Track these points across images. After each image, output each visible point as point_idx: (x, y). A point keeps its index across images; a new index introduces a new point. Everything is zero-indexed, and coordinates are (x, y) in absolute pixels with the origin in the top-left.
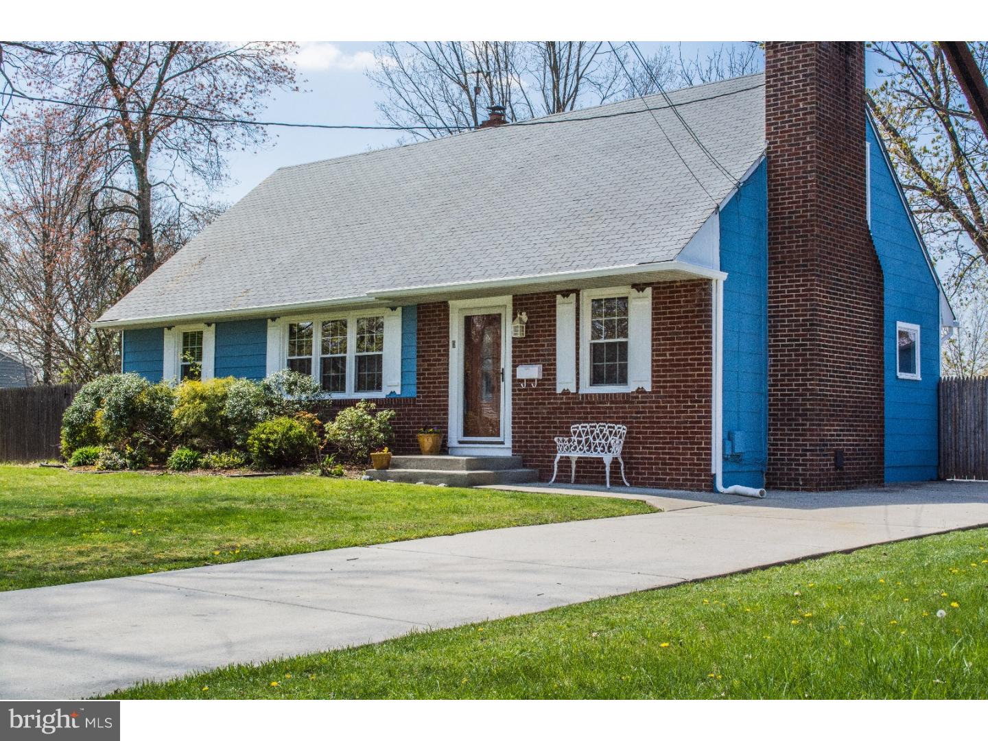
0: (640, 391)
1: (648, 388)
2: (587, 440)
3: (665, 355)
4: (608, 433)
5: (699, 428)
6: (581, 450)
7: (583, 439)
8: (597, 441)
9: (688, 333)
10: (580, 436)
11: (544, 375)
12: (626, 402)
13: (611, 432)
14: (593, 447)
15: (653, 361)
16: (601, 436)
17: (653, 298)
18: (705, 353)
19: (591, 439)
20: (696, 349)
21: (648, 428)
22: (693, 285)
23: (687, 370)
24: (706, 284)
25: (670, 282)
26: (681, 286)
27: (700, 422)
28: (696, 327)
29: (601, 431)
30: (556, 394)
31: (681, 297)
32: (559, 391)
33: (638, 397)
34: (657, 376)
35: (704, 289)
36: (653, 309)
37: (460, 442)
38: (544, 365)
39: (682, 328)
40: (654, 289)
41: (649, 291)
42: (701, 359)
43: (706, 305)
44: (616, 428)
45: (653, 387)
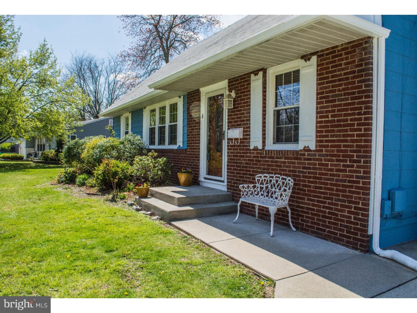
0: (307, 149)
1: (313, 147)
2: (267, 187)
3: (327, 117)
4: (281, 183)
5: (357, 187)
6: (262, 195)
7: (264, 186)
8: (273, 190)
9: (349, 94)
10: (262, 183)
11: (244, 135)
12: (296, 159)
13: (283, 183)
14: (270, 194)
15: (317, 122)
16: (276, 186)
17: (318, 66)
18: (365, 113)
19: (270, 186)
20: (355, 109)
21: (312, 182)
22: (353, 47)
23: (346, 131)
24: (366, 42)
25: (333, 48)
26: (343, 49)
27: (358, 182)
28: (356, 88)
29: (277, 181)
30: (249, 150)
31: (342, 60)
32: (252, 147)
33: (304, 155)
34: (320, 136)
35: (364, 49)
36: (318, 75)
37: (205, 178)
38: (244, 128)
39: (344, 89)
40: (319, 57)
41: (314, 59)
42: (360, 119)
43: (366, 64)
44: (287, 180)
45: (316, 146)
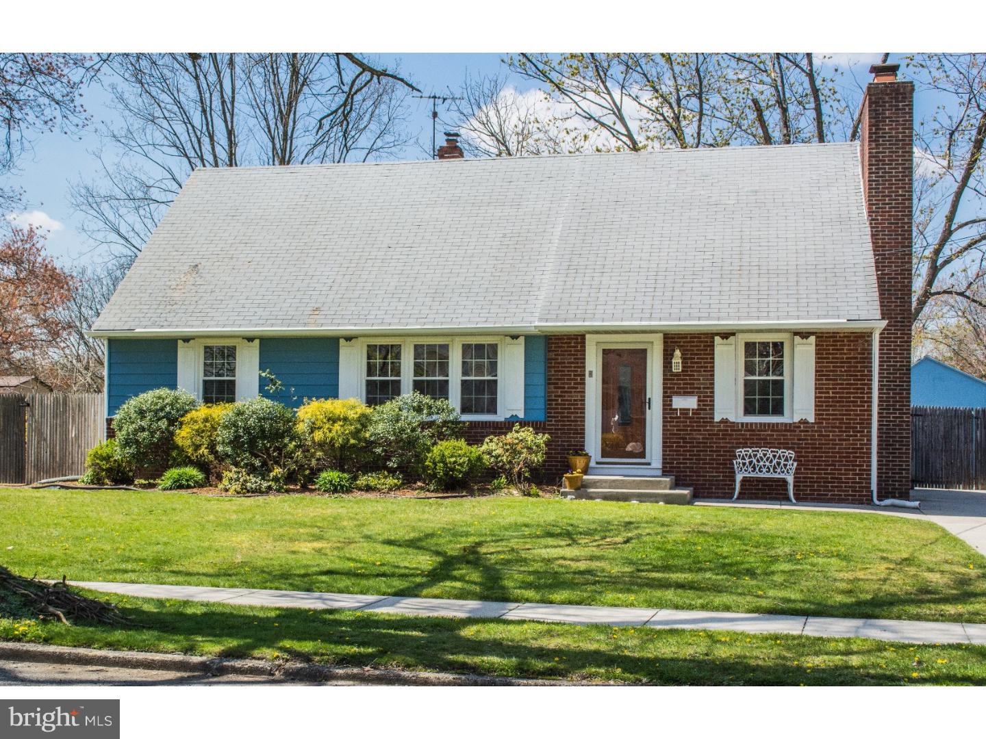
0: (804, 422)
1: (811, 419)
2: (751, 463)
3: (828, 393)
4: (771, 456)
5: (860, 453)
6: (746, 471)
7: (747, 461)
8: (762, 463)
9: (851, 376)
10: (743, 459)
11: (699, 405)
12: (788, 431)
13: (774, 456)
14: (757, 469)
15: (816, 397)
16: (765, 459)
17: (816, 345)
18: (867, 393)
19: (755, 461)
20: (858, 389)
21: (810, 452)
22: (856, 337)
23: (850, 406)
24: (868, 336)
25: (834, 333)
26: (845, 337)
27: (863, 449)
28: (859, 371)
29: (765, 455)
30: (713, 422)
31: (844, 345)
32: (717, 418)
33: (800, 427)
34: (819, 410)
35: (867, 341)
36: (817, 354)
37: (599, 463)
38: (699, 397)
39: (845, 371)
40: (817, 337)
41: (812, 339)
42: (863, 397)
43: (868, 354)
44: (780, 452)
45: (815, 419)
